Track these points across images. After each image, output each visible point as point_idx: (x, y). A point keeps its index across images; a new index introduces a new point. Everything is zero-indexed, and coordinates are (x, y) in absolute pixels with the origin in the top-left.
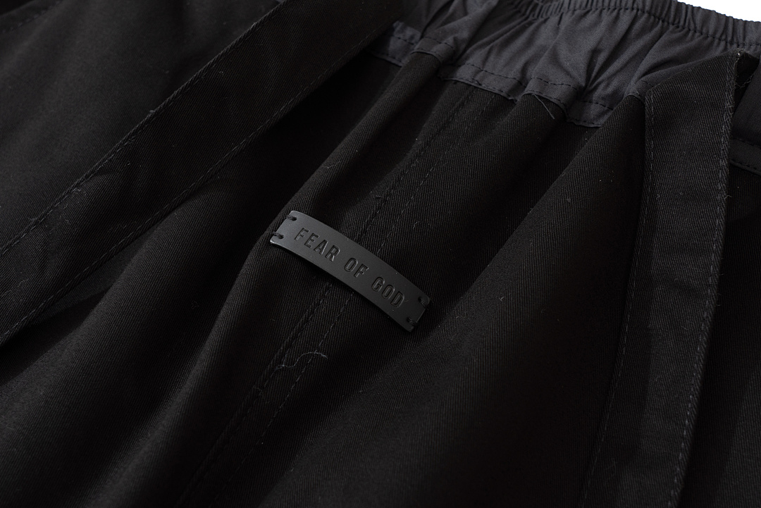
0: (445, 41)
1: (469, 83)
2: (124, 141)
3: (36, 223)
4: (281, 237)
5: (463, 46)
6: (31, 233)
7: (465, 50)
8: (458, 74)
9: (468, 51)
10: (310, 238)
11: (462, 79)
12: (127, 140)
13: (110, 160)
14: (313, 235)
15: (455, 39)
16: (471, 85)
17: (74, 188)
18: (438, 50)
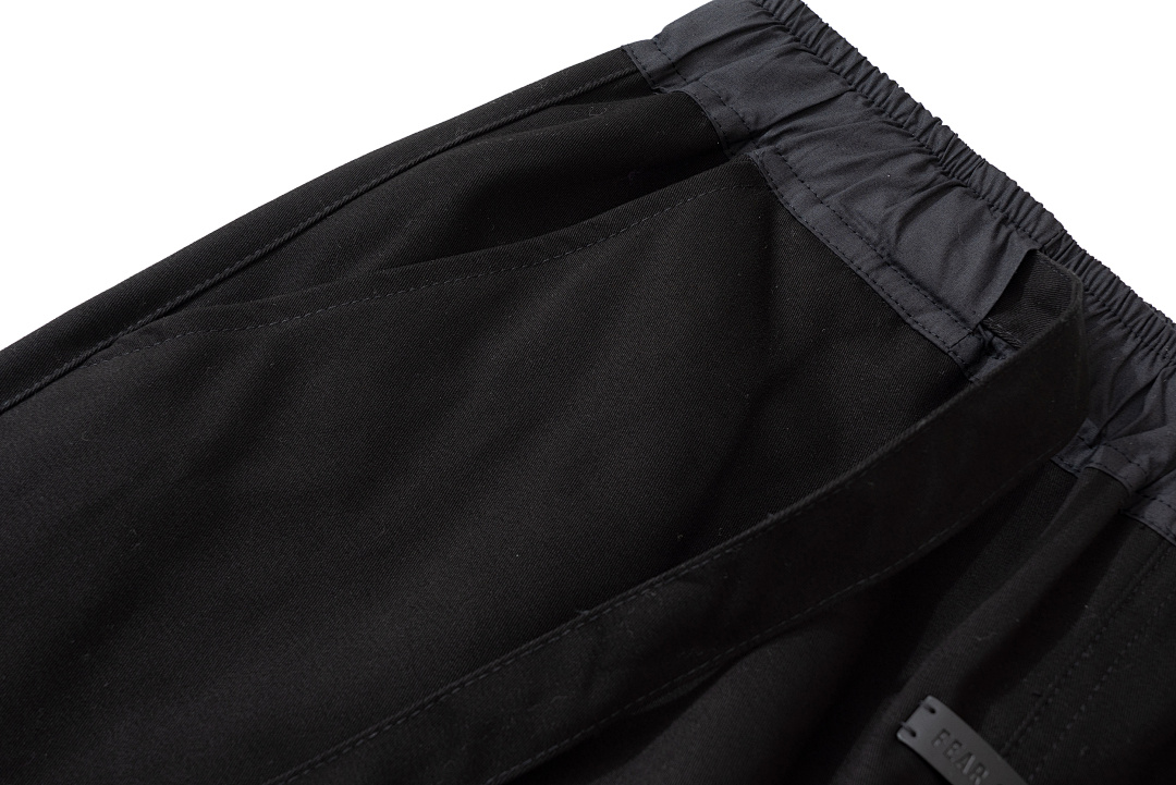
0: (1136, 462)
1: (1163, 534)
2: (727, 547)
3: (586, 619)
4: (914, 734)
5: (1158, 472)
6: (577, 632)
7: (1159, 478)
8: (1147, 514)
9: (1163, 480)
10: (951, 747)
11: (1152, 523)
12: (731, 546)
13: (703, 567)
14: (956, 742)
15: (1151, 460)
16: (1164, 538)
17: (645, 588)
18: (1129, 474)
